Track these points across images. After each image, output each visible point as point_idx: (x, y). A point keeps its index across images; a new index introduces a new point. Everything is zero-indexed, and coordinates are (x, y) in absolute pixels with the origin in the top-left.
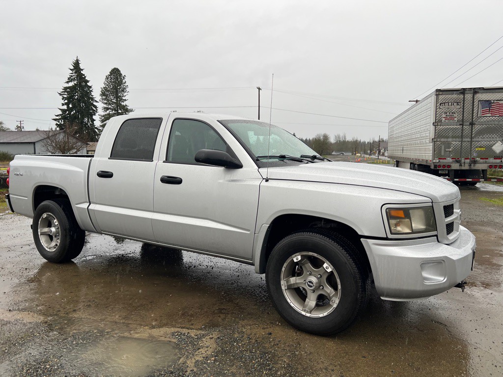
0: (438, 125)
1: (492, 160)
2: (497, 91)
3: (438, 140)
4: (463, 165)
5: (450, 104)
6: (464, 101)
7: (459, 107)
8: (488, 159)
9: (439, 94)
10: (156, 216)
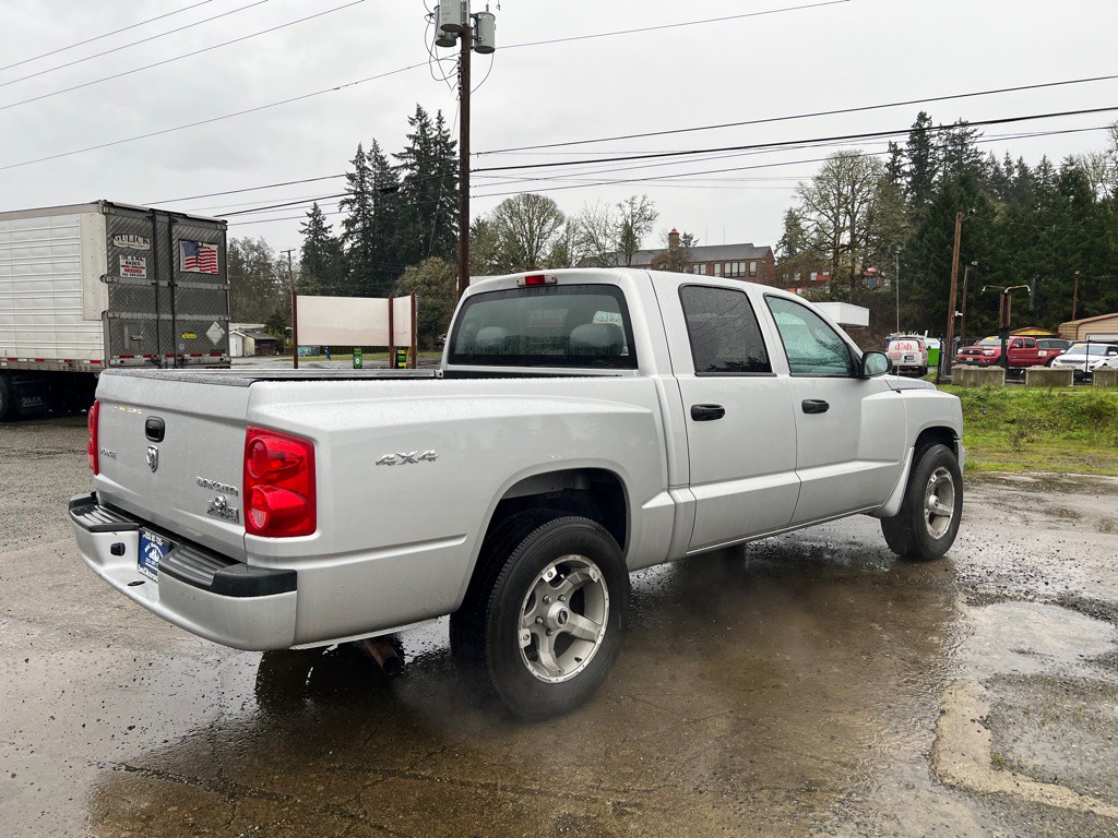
0: (113, 282)
1: (207, 358)
2: (205, 225)
3: (117, 315)
5: (131, 237)
6: (154, 235)
7: (146, 246)
8: (201, 355)
9: (111, 213)
10: (807, 475)
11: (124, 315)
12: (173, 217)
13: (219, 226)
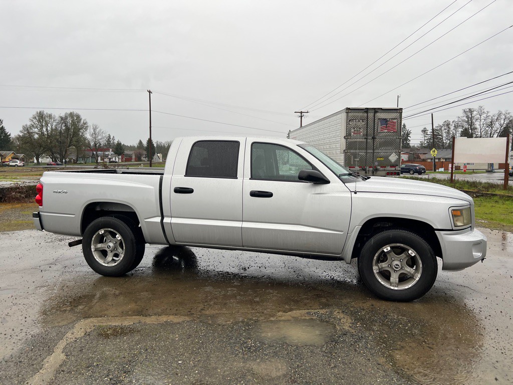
0: (348, 139)
1: (389, 168)
2: (392, 111)
3: (349, 151)
4: (368, 172)
5: (357, 120)
6: (367, 118)
7: (364, 123)
8: (385, 167)
9: (349, 112)
10: (246, 225)
11: (352, 151)
12: (376, 110)
13: (398, 111)
